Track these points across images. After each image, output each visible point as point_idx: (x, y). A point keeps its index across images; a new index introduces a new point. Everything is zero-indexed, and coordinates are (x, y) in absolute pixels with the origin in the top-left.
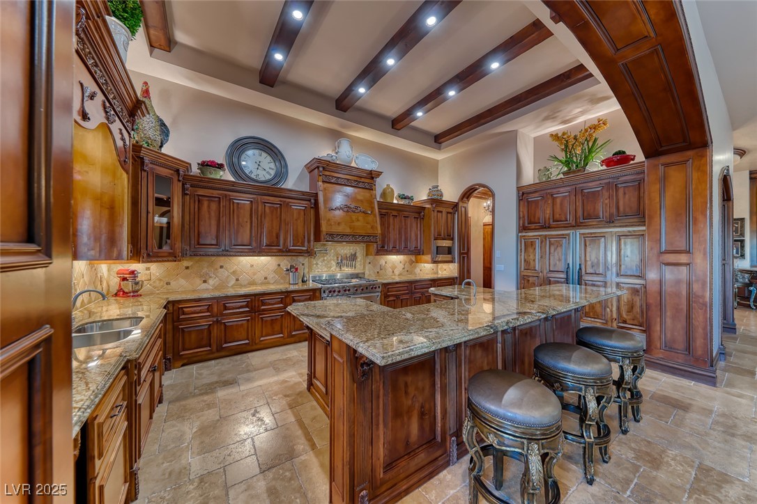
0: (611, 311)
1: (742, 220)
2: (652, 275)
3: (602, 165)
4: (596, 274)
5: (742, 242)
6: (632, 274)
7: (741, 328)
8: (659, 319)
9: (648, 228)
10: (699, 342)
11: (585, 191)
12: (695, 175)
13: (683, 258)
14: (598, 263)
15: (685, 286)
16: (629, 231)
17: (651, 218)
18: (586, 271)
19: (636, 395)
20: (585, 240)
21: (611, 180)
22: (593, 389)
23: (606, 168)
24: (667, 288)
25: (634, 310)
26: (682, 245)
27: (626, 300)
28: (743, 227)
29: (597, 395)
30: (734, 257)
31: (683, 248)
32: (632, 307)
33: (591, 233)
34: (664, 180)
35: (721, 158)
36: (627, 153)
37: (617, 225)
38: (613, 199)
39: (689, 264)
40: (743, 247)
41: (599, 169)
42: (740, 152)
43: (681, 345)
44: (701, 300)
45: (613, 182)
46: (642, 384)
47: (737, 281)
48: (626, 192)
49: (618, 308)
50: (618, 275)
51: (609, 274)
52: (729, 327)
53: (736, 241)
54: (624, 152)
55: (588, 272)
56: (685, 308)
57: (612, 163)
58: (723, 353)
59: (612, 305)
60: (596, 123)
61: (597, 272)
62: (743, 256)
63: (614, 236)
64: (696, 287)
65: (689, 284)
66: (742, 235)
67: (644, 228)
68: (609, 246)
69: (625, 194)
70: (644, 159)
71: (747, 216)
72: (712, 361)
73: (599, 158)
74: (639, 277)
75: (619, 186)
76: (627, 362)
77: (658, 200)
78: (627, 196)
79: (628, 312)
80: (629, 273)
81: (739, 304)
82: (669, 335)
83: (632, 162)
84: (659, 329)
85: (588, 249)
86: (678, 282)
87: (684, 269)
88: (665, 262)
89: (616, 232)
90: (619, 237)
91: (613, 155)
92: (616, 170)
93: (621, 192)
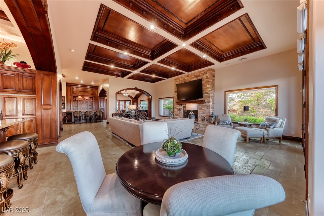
0: (20, 131)
1: (64, 97)
2: (39, 114)
3: (14, 65)
4: (11, 115)
5: (64, 104)
6: (30, 114)
7: (64, 129)
8: (41, 129)
9: (37, 96)
10: (54, 134)
11: (4, 74)
12: (53, 80)
13: (49, 107)
14: (13, 110)
15: (50, 116)
16: (29, 97)
17: (38, 92)
18: (5, 114)
19: (35, 154)
20: (5, 99)
21: (19, 73)
22: (22, 152)
23: (16, 67)
24: (44, 117)
25: (31, 128)
26: (49, 103)
27: (27, 125)
28: (64, 99)
29: (24, 154)
30: (63, 109)
31: (49, 104)
32: (30, 127)
33: (9, 96)
34: (43, 79)
35: (59, 77)
36: (28, 64)
37: (23, 93)
38: (20, 82)
39: (51, 109)
40: (64, 105)
41: (12, 66)
42: (64, 76)
43: (48, 136)
44: (54, 120)
45: (21, 74)
46: (37, 150)
47: (63, 116)
48: (27, 80)
49: (24, 129)
50: (23, 115)
51: (19, 115)
52: (61, 129)
53: (63, 103)
54: (26, 63)
55: (6, 114)
56: (50, 123)
57: (20, 66)
58: (60, 136)
59: (20, 128)
60: (11, 43)
61: (12, 114)
62: (64, 108)
63: (21, 98)
64: (53, 116)
65: (51, 115)
66: (64, 102)
67: (35, 96)
68: (19, 102)
69: (26, 80)
70: (35, 69)
71: (65, 96)
72: (57, 138)
73: (12, 61)
74: (33, 115)
75: (24, 77)
76: (33, 142)
77: (41, 86)
78: (27, 82)
79: (28, 130)
80: (28, 114)
81: (64, 123)
82: (44, 134)
83: (29, 68)
84: (41, 132)
85: (7, 103)
86: (48, 115)
87: (49, 111)
88: (43, 108)
89: (22, 97)
90: (24, 99)
91: (21, 62)
92: (22, 69)
93: (24, 80)
